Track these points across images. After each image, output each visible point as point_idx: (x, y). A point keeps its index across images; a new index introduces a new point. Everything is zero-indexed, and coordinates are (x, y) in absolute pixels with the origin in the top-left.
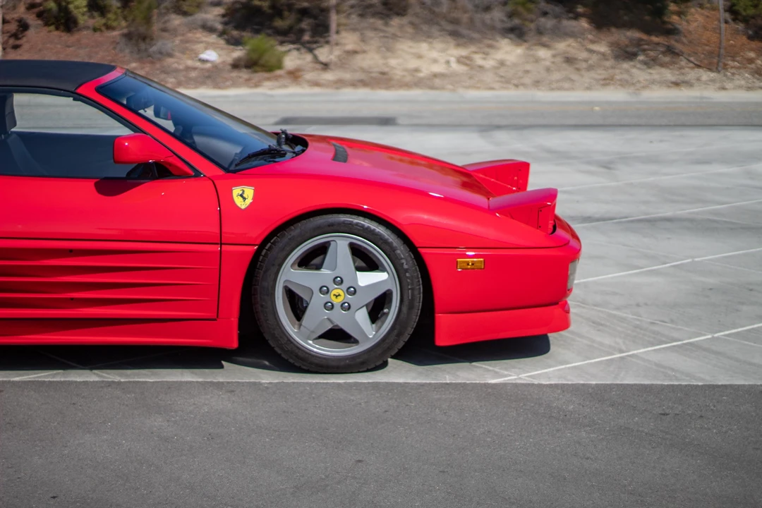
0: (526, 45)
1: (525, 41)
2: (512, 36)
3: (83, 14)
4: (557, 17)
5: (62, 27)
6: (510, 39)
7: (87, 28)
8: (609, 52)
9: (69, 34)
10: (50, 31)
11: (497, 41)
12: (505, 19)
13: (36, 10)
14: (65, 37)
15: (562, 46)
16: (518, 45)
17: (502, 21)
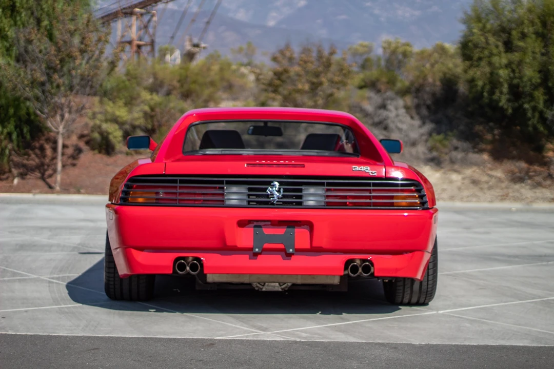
0: (443, 171)
1: (442, 168)
2: (432, 164)
3: (119, 142)
4: (465, 151)
5: (103, 151)
6: (431, 166)
7: (121, 152)
8: (504, 176)
9: (108, 157)
10: (94, 154)
11: (422, 167)
12: (426, 152)
13: (85, 139)
14: (105, 158)
15: (469, 172)
16: (437, 171)
17: (424, 153)
